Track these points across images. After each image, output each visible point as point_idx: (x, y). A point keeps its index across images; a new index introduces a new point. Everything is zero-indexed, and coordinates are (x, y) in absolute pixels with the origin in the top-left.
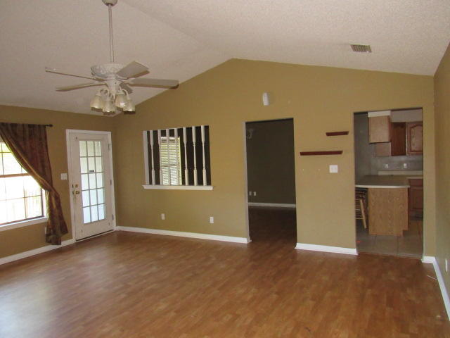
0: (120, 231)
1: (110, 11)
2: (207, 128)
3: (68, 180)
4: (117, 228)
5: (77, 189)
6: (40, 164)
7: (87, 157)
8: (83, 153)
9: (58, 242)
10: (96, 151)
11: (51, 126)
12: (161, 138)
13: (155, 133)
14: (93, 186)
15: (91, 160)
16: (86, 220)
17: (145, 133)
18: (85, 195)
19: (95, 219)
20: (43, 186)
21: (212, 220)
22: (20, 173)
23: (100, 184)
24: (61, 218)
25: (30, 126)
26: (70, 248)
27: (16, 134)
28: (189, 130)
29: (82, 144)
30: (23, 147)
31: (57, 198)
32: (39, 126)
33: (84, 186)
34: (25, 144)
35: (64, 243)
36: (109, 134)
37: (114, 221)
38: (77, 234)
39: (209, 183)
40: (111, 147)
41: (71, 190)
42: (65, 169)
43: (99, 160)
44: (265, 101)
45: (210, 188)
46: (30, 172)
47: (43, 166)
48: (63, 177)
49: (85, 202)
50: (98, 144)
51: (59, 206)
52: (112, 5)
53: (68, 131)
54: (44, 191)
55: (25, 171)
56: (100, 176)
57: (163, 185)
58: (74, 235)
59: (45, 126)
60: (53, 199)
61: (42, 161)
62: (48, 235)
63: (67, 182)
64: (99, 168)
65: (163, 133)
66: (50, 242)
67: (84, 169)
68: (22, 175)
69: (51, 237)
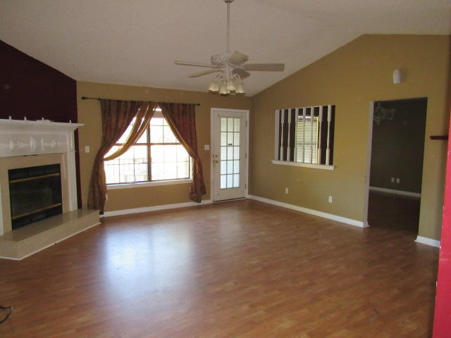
0: (251, 200)
1: (228, 7)
2: (333, 108)
3: (210, 151)
4: (248, 196)
5: (217, 159)
6: (189, 136)
7: (227, 132)
8: (223, 128)
9: (198, 200)
10: (235, 127)
11: (199, 105)
12: (298, 117)
13: (293, 111)
14: (230, 157)
15: (230, 135)
16: (223, 186)
17: (277, 112)
18: (223, 164)
19: (230, 186)
20: (191, 154)
21: (330, 200)
22: (175, 142)
23: (237, 156)
24: (202, 181)
25: (183, 105)
26: (207, 207)
27: (172, 112)
28: (325, 109)
29: (223, 120)
30: (177, 122)
31: (200, 165)
32: (190, 105)
33: (223, 157)
34: (179, 119)
35: (204, 202)
36: (248, 112)
37: (247, 190)
38: (214, 197)
39: (331, 163)
40: (248, 124)
41: (212, 159)
42: (208, 142)
43: (237, 136)
44: (396, 78)
45: (331, 168)
46: (182, 142)
47: (191, 138)
48: (207, 147)
49: (223, 171)
50: (237, 121)
51: (201, 171)
52: (230, 2)
53: (213, 109)
54: (191, 158)
55: (178, 142)
56: (237, 150)
57: (296, 162)
58: (212, 197)
59: (194, 105)
60: (197, 165)
61: (191, 134)
62: (192, 193)
63: (209, 152)
64: (237, 142)
65: (301, 112)
66: (192, 199)
67: (223, 142)
68: (176, 144)
69: (194, 195)
